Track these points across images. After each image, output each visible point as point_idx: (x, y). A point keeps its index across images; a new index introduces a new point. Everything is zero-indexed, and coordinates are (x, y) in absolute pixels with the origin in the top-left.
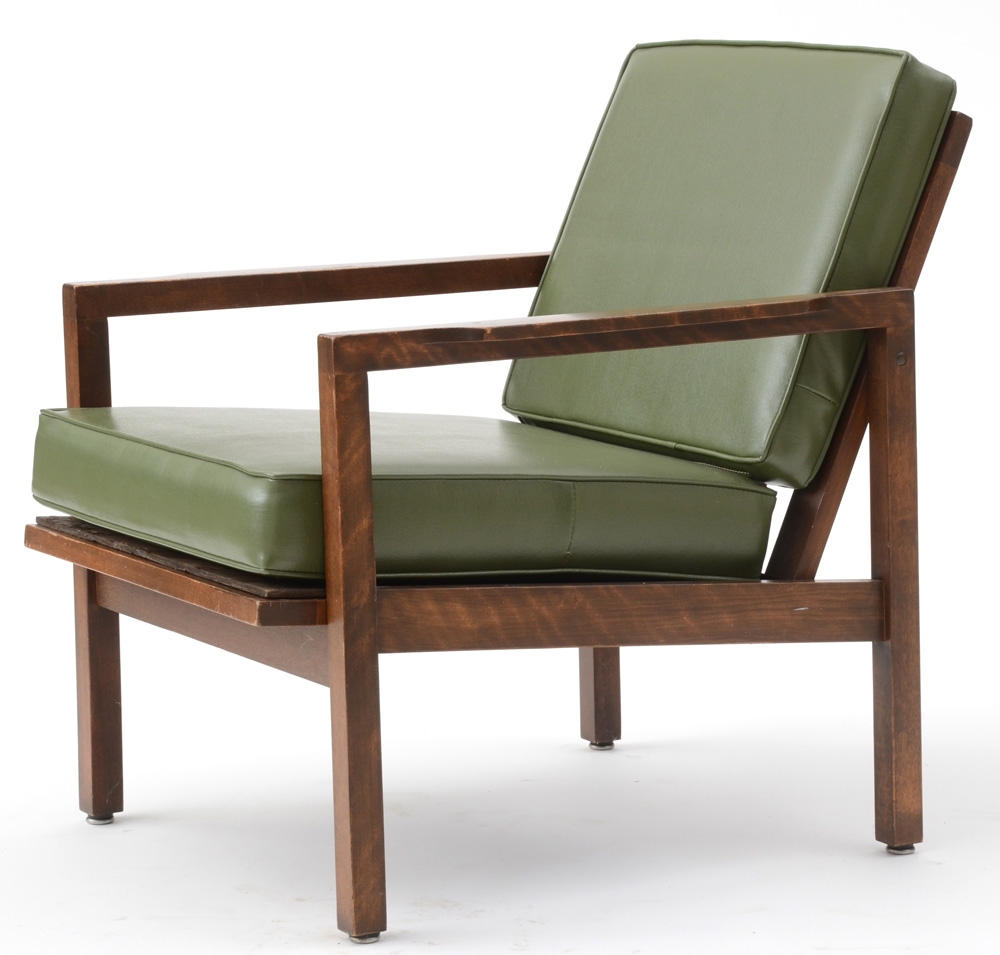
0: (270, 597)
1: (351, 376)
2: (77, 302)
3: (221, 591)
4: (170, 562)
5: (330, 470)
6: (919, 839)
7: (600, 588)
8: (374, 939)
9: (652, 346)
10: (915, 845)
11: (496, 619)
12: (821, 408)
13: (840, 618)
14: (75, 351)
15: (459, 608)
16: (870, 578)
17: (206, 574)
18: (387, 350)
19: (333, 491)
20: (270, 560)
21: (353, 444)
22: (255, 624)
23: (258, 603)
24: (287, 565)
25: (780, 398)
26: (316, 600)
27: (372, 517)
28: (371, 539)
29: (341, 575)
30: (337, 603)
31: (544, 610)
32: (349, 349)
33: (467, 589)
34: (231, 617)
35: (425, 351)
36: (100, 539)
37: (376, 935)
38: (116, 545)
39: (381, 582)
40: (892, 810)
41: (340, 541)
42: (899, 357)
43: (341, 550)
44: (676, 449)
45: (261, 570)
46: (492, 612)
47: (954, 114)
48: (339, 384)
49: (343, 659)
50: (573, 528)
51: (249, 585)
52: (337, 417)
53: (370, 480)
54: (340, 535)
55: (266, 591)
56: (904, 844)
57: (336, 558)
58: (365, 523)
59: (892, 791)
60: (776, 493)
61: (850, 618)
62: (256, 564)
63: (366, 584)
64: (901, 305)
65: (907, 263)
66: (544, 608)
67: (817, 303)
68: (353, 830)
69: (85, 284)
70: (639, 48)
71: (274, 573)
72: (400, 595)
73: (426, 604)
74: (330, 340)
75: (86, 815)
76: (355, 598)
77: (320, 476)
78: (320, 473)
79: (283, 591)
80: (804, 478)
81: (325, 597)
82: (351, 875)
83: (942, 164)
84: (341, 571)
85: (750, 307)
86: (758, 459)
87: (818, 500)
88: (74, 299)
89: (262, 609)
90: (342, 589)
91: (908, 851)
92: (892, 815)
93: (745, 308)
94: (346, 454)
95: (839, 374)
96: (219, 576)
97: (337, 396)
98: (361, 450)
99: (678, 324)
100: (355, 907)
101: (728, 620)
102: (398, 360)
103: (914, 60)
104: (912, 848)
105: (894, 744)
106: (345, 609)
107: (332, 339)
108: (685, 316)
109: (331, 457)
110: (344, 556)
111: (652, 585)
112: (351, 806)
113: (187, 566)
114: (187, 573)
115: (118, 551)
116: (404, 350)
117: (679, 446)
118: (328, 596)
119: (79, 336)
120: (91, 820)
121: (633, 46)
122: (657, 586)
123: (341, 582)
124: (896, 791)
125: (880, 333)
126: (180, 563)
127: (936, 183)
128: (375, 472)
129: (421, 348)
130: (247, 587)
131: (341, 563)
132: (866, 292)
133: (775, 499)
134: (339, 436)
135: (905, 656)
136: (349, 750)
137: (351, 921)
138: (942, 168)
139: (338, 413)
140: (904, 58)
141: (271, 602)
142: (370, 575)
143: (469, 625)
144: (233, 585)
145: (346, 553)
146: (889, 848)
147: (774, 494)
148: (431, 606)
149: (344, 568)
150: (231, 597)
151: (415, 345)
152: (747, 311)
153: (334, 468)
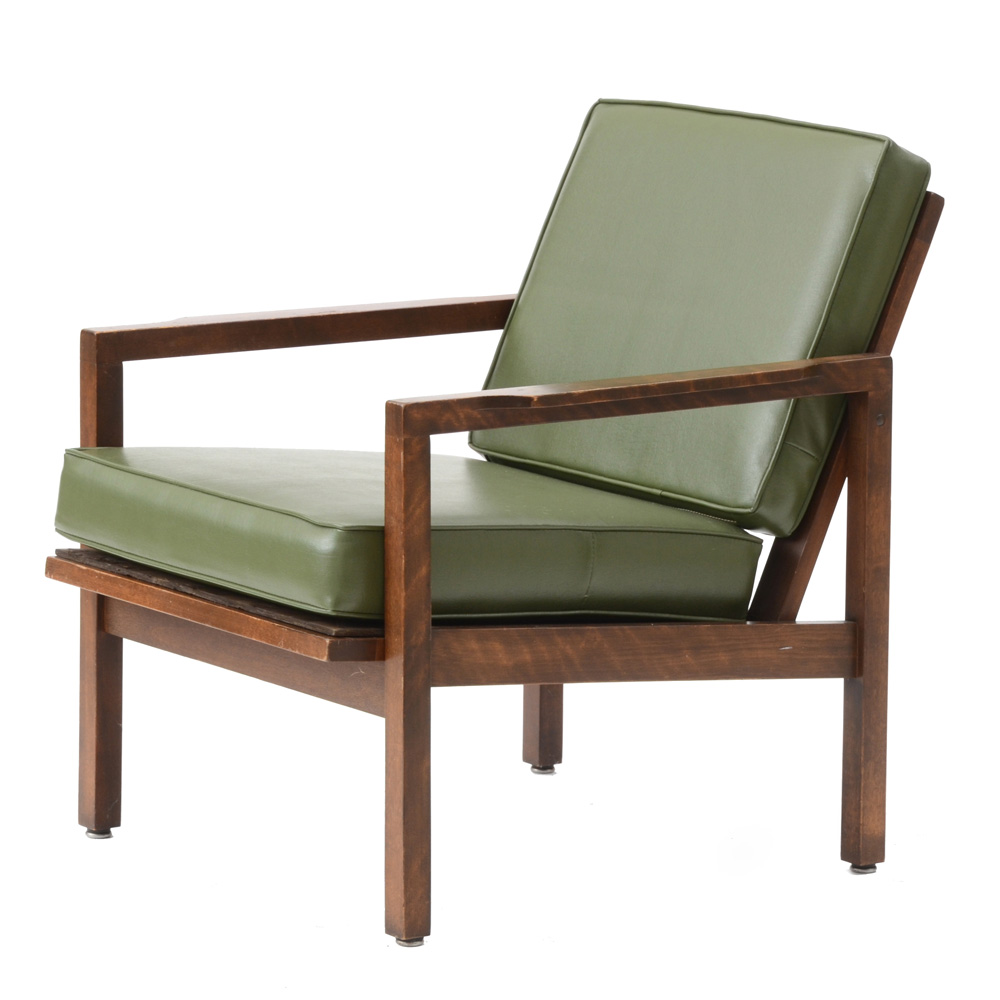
0: (337, 636)
1: (416, 439)
2: (97, 347)
3: (285, 629)
4: (220, 599)
5: (394, 522)
6: (882, 859)
7: (616, 628)
8: (419, 943)
9: (668, 410)
10: (877, 865)
11: (528, 657)
12: (805, 463)
13: (820, 656)
14: (92, 393)
15: (498, 646)
16: (844, 619)
17: (264, 612)
18: (448, 416)
19: (396, 541)
20: (337, 603)
21: (416, 500)
22: (325, 659)
23: (328, 641)
24: (350, 607)
25: (770, 453)
26: (375, 638)
27: (429, 565)
28: (429, 585)
29: (402, 617)
30: (396, 641)
31: (569, 650)
32: (416, 415)
33: (505, 629)
34: (297, 652)
35: (479, 416)
36: (134, 574)
37: (421, 940)
38: (154, 580)
39: (436, 623)
40: (859, 832)
41: (403, 587)
42: (878, 419)
43: (403, 594)
44: (662, 496)
45: (328, 611)
46: (525, 650)
47: (928, 193)
48: (407, 446)
49: (402, 692)
50: (592, 574)
51: (314, 624)
52: (405, 476)
53: (430, 531)
54: (403, 582)
55: (334, 630)
56: (869, 863)
57: (396, 601)
58: (424, 571)
59: (859, 815)
60: (762, 541)
61: (827, 657)
62: (324, 606)
63: (423, 626)
64: (882, 371)
65: (885, 330)
66: (568, 647)
67: (811, 370)
68: (406, 845)
69: (105, 331)
70: (601, 102)
71: (340, 614)
72: (449, 635)
73: (470, 644)
74: (399, 407)
75: (86, 829)
76: (414, 637)
77: (383, 527)
78: (382, 524)
79: (348, 630)
80: (788, 528)
81: (383, 636)
82: (403, 885)
83: (917, 240)
84: (403, 613)
85: (754, 375)
86: (749, 510)
87: (801, 548)
88: (94, 345)
89: (332, 647)
90: (403, 629)
91: (871, 870)
92: (859, 837)
93: (750, 376)
94: (411, 509)
95: (822, 431)
96: (278, 615)
97: (405, 458)
98: (423, 506)
99: (693, 391)
100: (406, 914)
101: (723, 658)
102: (456, 424)
103: (894, 144)
104: (875, 867)
105: (862, 772)
106: (405, 647)
107: (402, 406)
108: (699, 384)
109: (396, 510)
110: (406, 601)
111: (660, 626)
112: (404, 823)
113: (239, 603)
114: (240, 610)
115: (157, 585)
116: (462, 416)
117: (664, 493)
118: (386, 636)
119: (98, 379)
120: (91, 834)
121: (595, 101)
122: (665, 628)
123: (402, 624)
124: (864, 815)
125: (862, 397)
126: (231, 600)
127: (912, 257)
128: (434, 523)
129: (476, 414)
130: (313, 626)
131: (403, 606)
132: (849, 359)
133: (762, 546)
134: (406, 492)
135: (875, 691)
136: (404, 774)
137: (401, 926)
138: (917, 243)
139: (405, 472)
140: (886, 143)
141: (339, 640)
142: (428, 616)
143: (505, 662)
144: (296, 623)
145: (407, 598)
146: (853, 867)
147: (760, 542)
148: (474, 645)
149: (406, 611)
150: (297, 634)
151: (470, 411)
152: (752, 378)
153: (399, 521)
